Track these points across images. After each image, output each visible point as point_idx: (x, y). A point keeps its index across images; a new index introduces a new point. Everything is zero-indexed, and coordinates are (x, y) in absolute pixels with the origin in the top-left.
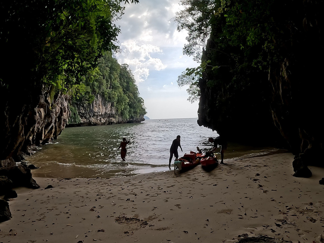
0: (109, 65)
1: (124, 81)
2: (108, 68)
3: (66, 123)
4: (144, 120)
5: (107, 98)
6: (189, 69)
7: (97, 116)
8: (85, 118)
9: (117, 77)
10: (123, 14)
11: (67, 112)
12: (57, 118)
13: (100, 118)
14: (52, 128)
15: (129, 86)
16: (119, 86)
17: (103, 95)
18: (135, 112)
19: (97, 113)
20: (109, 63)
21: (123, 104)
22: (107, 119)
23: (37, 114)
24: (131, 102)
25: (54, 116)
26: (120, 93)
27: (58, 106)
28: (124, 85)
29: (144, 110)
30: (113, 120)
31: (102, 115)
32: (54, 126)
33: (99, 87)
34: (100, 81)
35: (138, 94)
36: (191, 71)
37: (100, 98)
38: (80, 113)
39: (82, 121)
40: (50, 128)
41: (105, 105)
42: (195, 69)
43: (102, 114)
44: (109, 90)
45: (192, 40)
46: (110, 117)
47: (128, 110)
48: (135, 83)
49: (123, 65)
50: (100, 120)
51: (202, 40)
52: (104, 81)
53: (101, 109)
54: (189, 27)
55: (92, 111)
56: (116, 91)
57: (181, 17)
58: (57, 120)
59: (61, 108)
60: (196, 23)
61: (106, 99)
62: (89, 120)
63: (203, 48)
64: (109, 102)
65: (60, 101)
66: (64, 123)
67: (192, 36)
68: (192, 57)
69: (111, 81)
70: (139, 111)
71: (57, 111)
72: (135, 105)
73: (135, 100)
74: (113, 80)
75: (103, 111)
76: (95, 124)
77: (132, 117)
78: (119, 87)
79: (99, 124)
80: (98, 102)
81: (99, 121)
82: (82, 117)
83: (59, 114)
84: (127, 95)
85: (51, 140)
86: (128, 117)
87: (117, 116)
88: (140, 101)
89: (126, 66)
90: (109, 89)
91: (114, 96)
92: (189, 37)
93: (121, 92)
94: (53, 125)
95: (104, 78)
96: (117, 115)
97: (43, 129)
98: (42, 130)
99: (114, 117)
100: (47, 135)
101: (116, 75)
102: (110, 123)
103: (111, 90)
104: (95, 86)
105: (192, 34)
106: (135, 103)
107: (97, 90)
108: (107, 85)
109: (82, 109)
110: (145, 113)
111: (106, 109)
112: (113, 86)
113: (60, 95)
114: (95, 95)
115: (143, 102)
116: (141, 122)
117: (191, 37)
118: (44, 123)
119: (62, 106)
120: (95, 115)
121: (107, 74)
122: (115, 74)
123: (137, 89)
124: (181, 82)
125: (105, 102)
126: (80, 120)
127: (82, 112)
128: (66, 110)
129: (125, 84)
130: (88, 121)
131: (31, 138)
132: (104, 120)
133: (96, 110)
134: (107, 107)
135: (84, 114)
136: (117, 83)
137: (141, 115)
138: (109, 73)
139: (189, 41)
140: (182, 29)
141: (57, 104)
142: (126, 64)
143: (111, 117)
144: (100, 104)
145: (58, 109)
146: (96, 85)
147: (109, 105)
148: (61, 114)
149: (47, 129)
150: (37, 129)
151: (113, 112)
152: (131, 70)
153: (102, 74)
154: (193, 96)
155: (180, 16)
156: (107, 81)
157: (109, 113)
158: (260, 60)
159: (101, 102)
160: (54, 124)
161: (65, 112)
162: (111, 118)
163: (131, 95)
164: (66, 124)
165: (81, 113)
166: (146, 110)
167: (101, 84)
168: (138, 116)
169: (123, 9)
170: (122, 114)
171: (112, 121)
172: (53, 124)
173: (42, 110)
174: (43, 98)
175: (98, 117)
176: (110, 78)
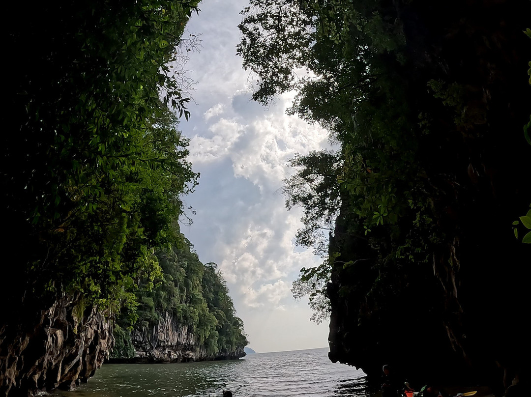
0: (184, 264)
1: (210, 291)
2: (182, 270)
3: (105, 357)
4: (244, 354)
5: (182, 319)
6: (306, 269)
7: (164, 347)
8: (144, 350)
9: (198, 284)
10: (198, 184)
11: (108, 340)
12: (88, 347)
13: (169, 352)
14: (78, 363)
15: (219, 299)
16: (202, 298)
17: (174, 314)
18: (229, 342)
19: (164, 342)
20: (185, 261)
21: (207, 328)
22: (181, 353)
23: (50, 339)
24: (222, 325)
25: (82, 345)
26: (203, 310)
27: (91, 328)
28: (210, 296)
29: (245, 338)
30: (192, 354)
31: (171, 346)
32: (81, 360)
33: (168, 300)
34: (169, 289)
35: (233, 312)
36: (309, 273)
37: (170, 317)
38: (134, 340)
39: (138, 354)
40: (74, 363)
41: (177, 329)
42: (316, 269)
43: (171, 344)
44: (184, 306)
45: (310, 221)
46: (186, 349)
47: (217, 338)
48: (228, 294)
49: (208, 265)
50: (169, 355)
51: (327, 220)
52: (177, 291)
53: (171, 337)
54: (305, 200)
55: (155, 338)
56: (196, 306)
57: (292, 186)
58: (88, 352)
59: (96, 332)
60: (315, 194)
61: (180, 319)
62: (150, 354)
63: (330, 233)
64: (184, 324)
65: (94, 320)
66: (101, 356)
67: (310, 216)
68: (311, 249)
69: (188, 290)
70: (235, 340)
71: (89, 337)
72: (228, 330)
73: (228, 322)
74: (191, 289)
75: (173, 340)
76: (161, 361)
77: (224, 350)
78: (201, 300)
79: (167, 361)
80: (166, 324)
81: (166, 355)
82: (137, 347)
83: (92, 342)
84: (215, 313)
85: (74, 383)
86: (217, 350)
87: (198, 349)
88: (237, 323)
89: (214, 265)
90: (184, 304)
91: (192, 314)
92: (305, 216)
93: (205, 309)
94: (79, 359)
95: (176, 286)
96: (198, 347)
97: (61, 364)
98: (57, 366)
99: (192, 350)
100: (69, 375)
101: (196, 281)
102: (186, 360)
103: (188, 304)
104: (161, 297)
105: (309, 212)
106: (228, 326)
107: (165, 305)
108: (182, 297)
109: (139, 334)
110: (246, 343)
111: (179, 335)
112: (191, 299)
113: (95, 310)
114: (160, 312)
115: (242, 326)
116: (240, 358)
117: (309, 218)
118: (63, 355)
119: (98, 328)
120: (161, 346)
121: (181, 279)
122: (195, 278)
123: (232, 303)
124: (298, 291)
125: (178, 325)
126: (134, 353)
127: (138, 339)
128: (106, 336)
129: (212, 296)
130: (148, 354)
131: (37, 377)
132: (175, 355)
133: (162, 337)
134: (181, 332)
135: (141, 343)
136: (198, 293)
137: (238, 346)
138: (185, 277)
139: (306, 223)
140: (294, 204)
141: (90, 324)
142: (213, 263)
143: (188, 349)
144: (169, 328)
145: (90, 333)
146: (163, 296)
147: (185, 330)
148: (96, 341)
149: (69, 365)
150: (47, 364)
151: (191, 341)
152: (221, 273)
153: (174, 278)
154: (320, 313)
155: (291, 184)
156: (182, 290)
157: (184, 343)
158: (409, 246)
159: (171, 324)
160: (81, 358)
161: (104, 338)
162: (187, 352)
163: (222, 313)
164: (106, 360)
165: (137, 341)
166: (248, 339)
167: (171, 294)
168: (234, 348)
169: (198, 176)
170: (207, 345)
171: (190, 357)
172: (79, 357)
173: (59, 333)
174: (63, 312)
175: (165, 349)
176: (187, 285)
